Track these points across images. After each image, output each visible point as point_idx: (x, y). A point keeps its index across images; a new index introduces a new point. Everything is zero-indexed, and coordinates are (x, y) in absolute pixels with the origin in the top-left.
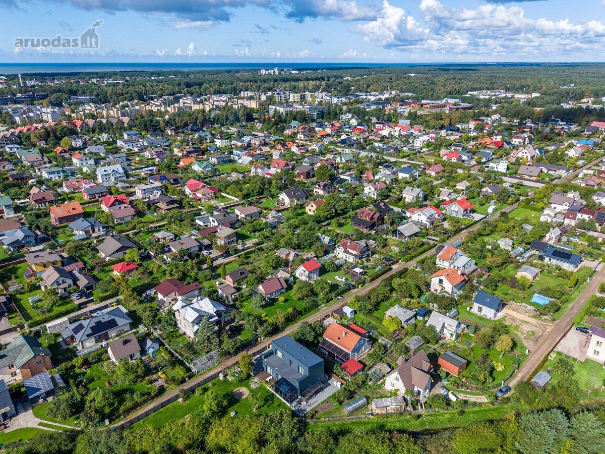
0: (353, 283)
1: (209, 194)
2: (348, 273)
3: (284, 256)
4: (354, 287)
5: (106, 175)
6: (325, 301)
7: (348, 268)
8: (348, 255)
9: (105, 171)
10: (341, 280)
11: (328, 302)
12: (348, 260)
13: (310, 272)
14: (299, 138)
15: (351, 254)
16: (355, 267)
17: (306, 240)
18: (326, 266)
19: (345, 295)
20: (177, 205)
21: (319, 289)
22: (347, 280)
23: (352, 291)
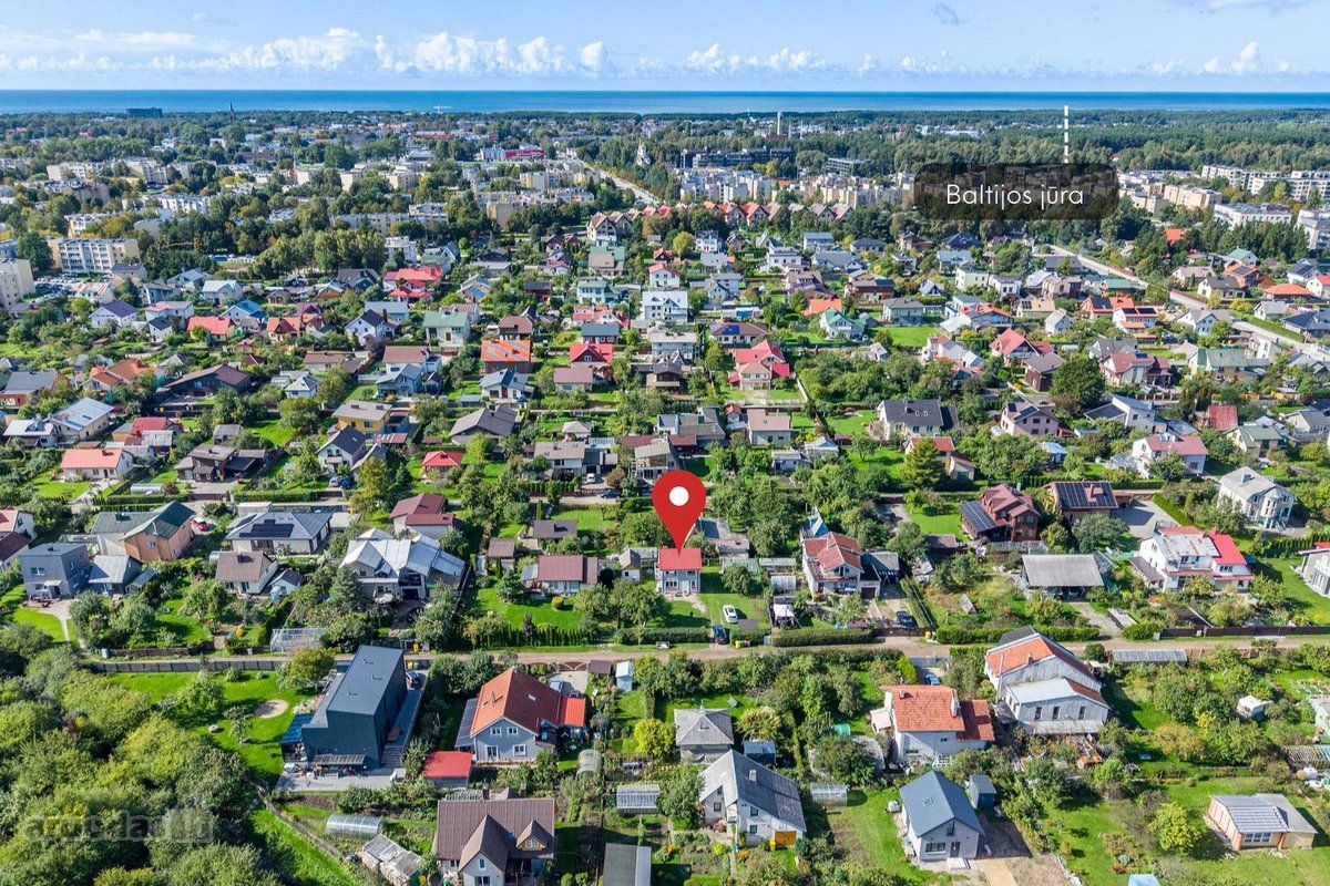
1: (758, 376)
5: (654, 308)
9: (654, 299)
14: (1200, 292)
20: (677, 384)
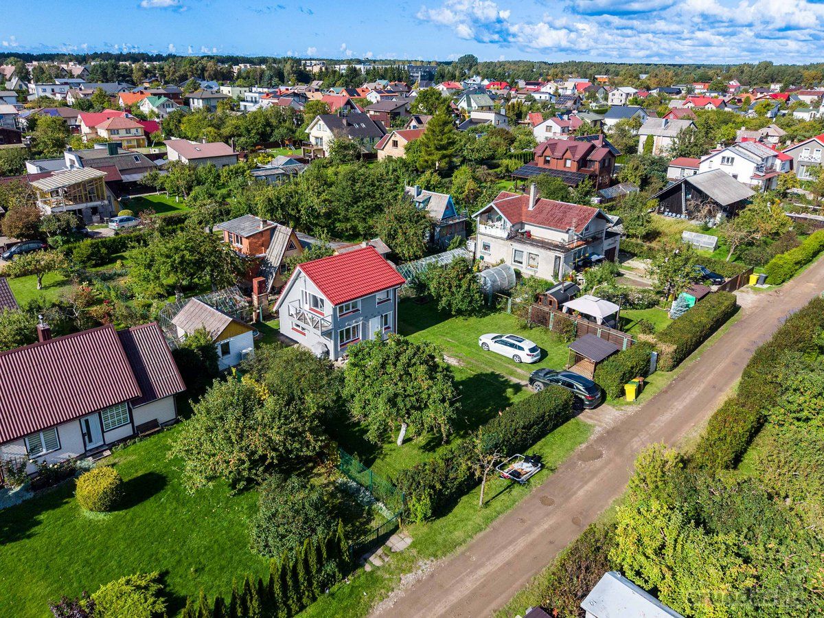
0: (585, 370)
2: (542, 320)
3: (244, 247)
4: (598, 395)
6: (420, 506)
7: (537, 298)
8: (527, 249)
10: (509, 352)
11: (442, 505)
12: (526, 272)
13: (344, 308)
15: (545, 245)
16: (572, 292)
17: (356, 200)
18: (433, 286)
19: (553, 448)
21: (382, 407)
22: (544, 354)
23: (586, 417)
